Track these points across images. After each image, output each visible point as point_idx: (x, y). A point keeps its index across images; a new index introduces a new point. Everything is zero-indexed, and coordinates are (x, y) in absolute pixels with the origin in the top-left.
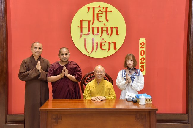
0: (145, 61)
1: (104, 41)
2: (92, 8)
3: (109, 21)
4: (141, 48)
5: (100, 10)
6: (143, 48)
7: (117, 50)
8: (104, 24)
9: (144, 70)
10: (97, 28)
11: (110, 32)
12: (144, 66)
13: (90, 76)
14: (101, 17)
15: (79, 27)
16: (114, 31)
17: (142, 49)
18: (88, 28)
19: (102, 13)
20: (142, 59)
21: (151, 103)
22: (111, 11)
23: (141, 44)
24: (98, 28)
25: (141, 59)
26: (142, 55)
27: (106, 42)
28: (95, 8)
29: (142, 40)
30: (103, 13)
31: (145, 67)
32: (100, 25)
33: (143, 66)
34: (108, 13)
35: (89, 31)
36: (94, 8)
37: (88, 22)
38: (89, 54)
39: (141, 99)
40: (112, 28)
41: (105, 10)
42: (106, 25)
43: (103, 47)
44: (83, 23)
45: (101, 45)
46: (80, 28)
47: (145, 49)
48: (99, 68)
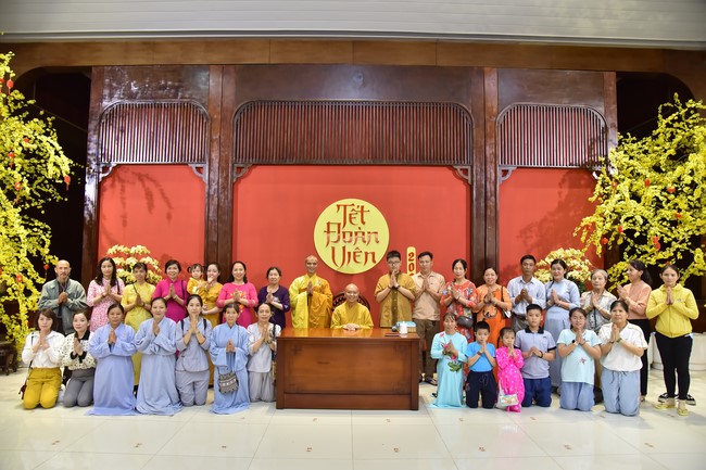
6: (412, 260)
17: (410, 262)
23: (409, 255)
29: (411, 250)
48: (352, 287)
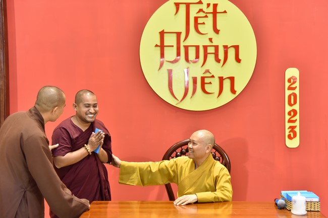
0: (297, 117)
1: (210, 75)
2: (184, 5)
3: (220, 32)
4: (289, 88)
5: (201, 10)
6: (294, 89)
7: (237, 93)
8: (211, 40)
9: (295, 136)
10: (194, 48)
11: (221, 56)
12: (295, 127)
13: (180, 149)
14: (204, 23)
15: (157, 46)
16: (231, 53)
17: (291, 92)
18: (175, 48)
19: (206, 16)
20: (292, 113)
21: (318, 211)
22: (225, 12)
23: (289, 81)
24: (197, 48)
25: (289, 113)
26: (290, 104)
27: (213, 76)
28: (191, 5)
29: (292, 72)
30: (208, 15)
31: (297, 130)
32: (202, 41)
33: (292, 128)
34: (218, 15)
35: (178, 54)
36: (188, 5)
37: (175, 35)
38: (177, 102)
39: (295, 202)
40: (226, 47)
41: (211, 9)
42: (213, 40)
43: (207, 88)
44: (166, 36)
45: (203, 84)
46: (159, 49)
47: (297, 92)
